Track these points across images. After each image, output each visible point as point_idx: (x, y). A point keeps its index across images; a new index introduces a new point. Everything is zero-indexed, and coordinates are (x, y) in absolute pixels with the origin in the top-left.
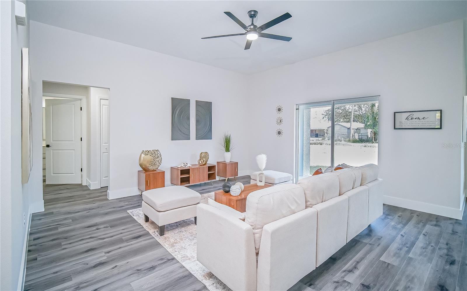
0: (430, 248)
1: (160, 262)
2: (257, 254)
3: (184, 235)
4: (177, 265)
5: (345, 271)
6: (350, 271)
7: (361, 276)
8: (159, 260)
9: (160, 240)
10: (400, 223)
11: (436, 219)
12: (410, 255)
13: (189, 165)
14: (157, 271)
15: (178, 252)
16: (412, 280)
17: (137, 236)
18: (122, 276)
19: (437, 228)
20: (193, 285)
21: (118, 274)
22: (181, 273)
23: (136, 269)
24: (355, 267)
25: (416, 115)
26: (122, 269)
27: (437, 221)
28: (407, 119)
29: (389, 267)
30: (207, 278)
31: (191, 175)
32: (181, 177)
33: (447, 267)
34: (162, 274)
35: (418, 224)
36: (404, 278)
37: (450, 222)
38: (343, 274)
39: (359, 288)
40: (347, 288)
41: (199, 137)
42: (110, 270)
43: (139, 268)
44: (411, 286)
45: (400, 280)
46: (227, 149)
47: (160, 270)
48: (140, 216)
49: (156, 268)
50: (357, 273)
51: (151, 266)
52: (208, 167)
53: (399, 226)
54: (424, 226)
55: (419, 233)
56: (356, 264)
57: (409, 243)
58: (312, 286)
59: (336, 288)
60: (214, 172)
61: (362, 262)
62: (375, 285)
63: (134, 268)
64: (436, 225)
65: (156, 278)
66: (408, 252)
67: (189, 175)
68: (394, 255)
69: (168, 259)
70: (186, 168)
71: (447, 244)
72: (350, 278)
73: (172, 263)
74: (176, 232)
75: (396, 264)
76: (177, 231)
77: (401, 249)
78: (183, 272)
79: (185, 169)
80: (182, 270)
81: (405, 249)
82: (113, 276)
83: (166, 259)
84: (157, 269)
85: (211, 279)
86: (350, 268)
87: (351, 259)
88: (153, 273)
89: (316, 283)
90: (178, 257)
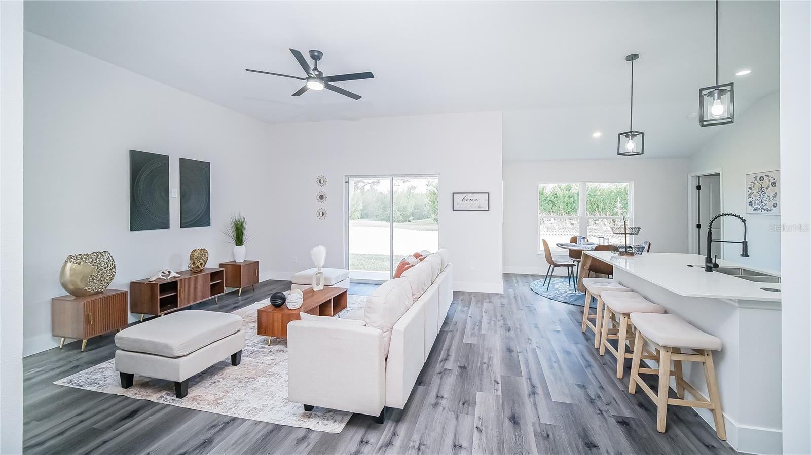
0: (492, 322)
1: (213, 431)
2: (386, 359)
3: (226, 385)
4: (246, 424)
5: (441, 362)
6: (446, 360)
7: (456, 361)
8: (210, 429)
9: (184, 403)
10: (464, 306)
11: (488, 296)
12: (482, 332)
13: (173, 274)
14: (219, 442)
15: (234, 409)
16: (490, 352)
17: (126, 413)
19: (490, 304)
20: (291, 436)
22: (261, 430)
24: (448, 355)
25: (470, 196)
27: (489, 299)
28: (463, 200)
29: (472, 346)
30: (305, 420)
31: (180, 290)
32: (161, 297)
33: (507, 334)
34: (232, 442)
35: (477, 304)
36: (485, 352)
37: (497, 297)
38: (442, 364)
39: (459, 371)
40: (450, 374)
41: (185, 223)
43: (183, 451)
44: (492, 356)
45: (483, 354)
46: (239, 241)
47: (223, 440)
48: (101, 382)
49: (213, 440)
50: (452, 359)
51: (203, 441)
52: (210, 274)
53: (465, 309)
54: (482, 304)
55: (481, 311)
56: (448, 353)
57: (478, 322)
58: (422, 384)
59: (441, 378)
60: (220, 281)
61: (451, 348)
62: (469, 364)
64: (489, 302)
65: (226, 451)
66: (480, 329)
67: (177, 291)
68: (472, 336)
69: (224, 423)
70: (169, 279)
71: (502, 316)
72: (449, 365)
73: (235, 424)
74: (207, 385)
75: (475, 342)
76: (207, 383)
77: (474, 329)
78: (264, 427)
79: (166, 282)
80: (260, 427)
81: (477, 328)
83: (220, 424)
84: (216, 441)
85: (311, 420)
86: (444, 357)
87: (442, 349)
88: (214, 447)
89: (424, 379)
90: (241, 414)
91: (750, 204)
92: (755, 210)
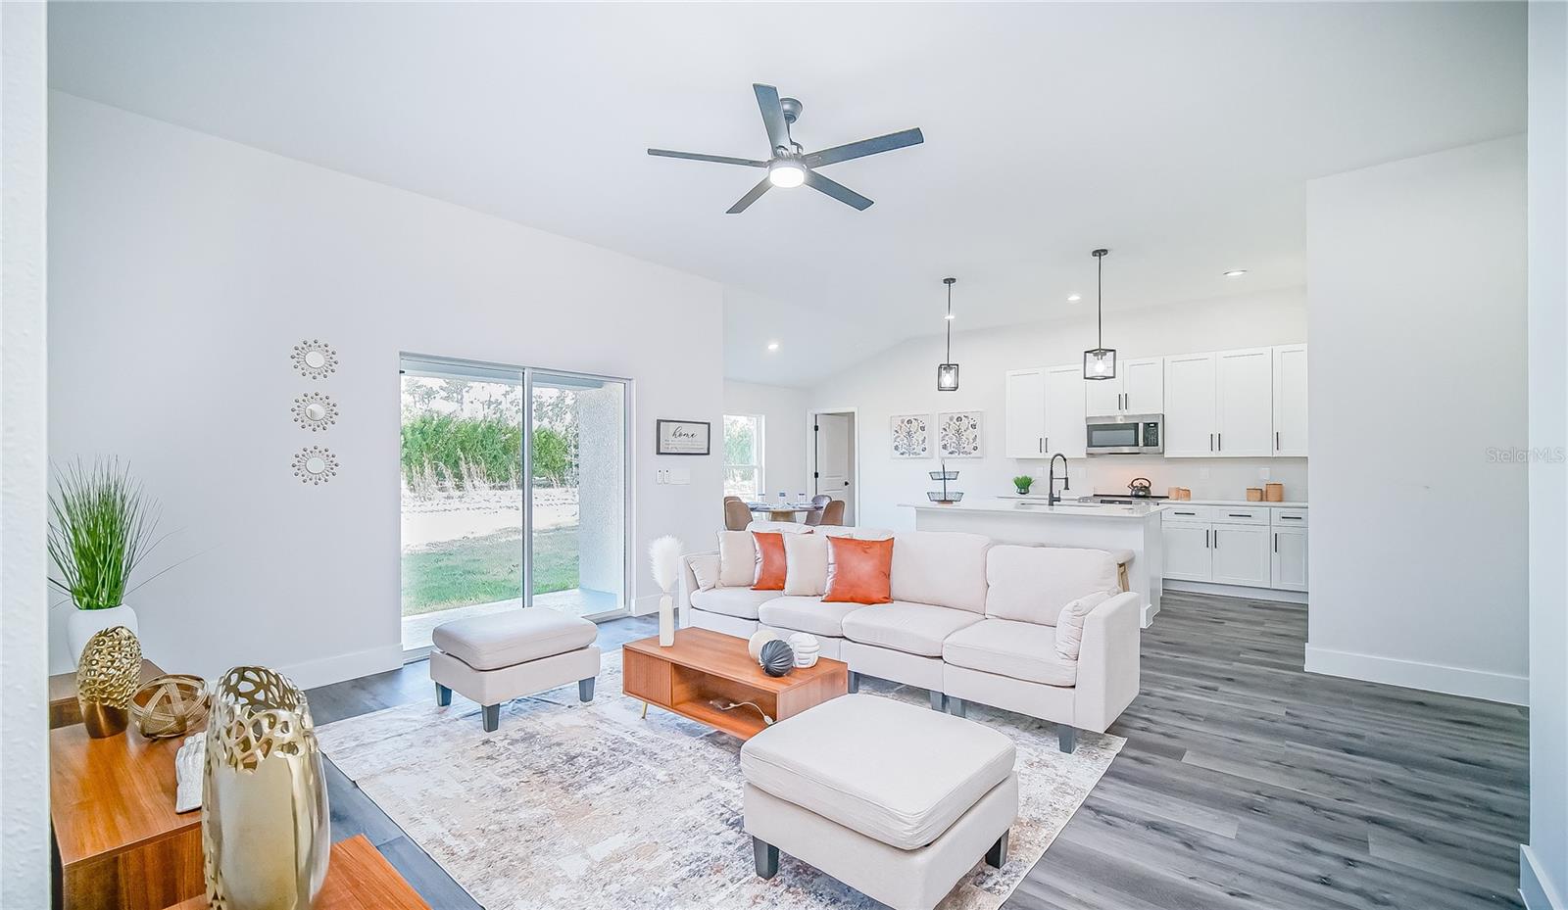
1: (1122, 823)
8: (1117, 827)
18: (1240, 863)
21: (1242, 873)
23: (1191, 851)
25: (684, 428)
26: (1224, 876)
28: (675, 434)
42: (1258, 900)
43: (1181, 847)
49: (1148, 822)
51: (1151, 830)
63: (1191, 857)
69: (1098, 814)
73: (1103, 805)
82: (1261, 880)
83: (1099, 818)
90: (1073, 801)
91: (896, 448)
92: (902, 454)
